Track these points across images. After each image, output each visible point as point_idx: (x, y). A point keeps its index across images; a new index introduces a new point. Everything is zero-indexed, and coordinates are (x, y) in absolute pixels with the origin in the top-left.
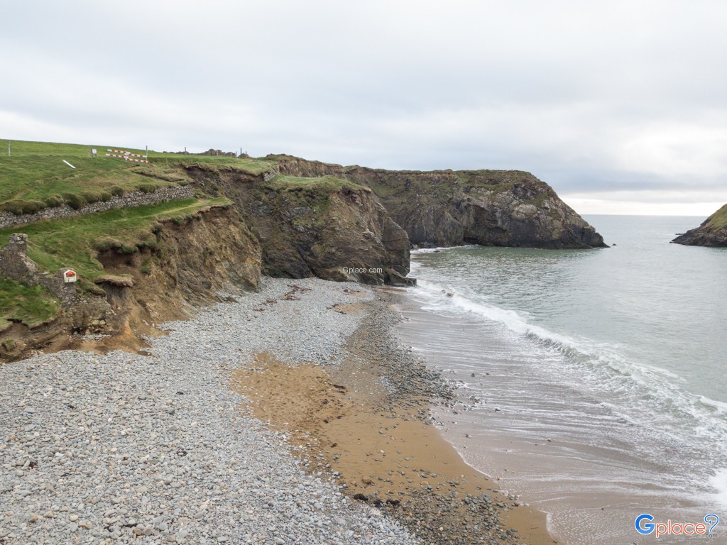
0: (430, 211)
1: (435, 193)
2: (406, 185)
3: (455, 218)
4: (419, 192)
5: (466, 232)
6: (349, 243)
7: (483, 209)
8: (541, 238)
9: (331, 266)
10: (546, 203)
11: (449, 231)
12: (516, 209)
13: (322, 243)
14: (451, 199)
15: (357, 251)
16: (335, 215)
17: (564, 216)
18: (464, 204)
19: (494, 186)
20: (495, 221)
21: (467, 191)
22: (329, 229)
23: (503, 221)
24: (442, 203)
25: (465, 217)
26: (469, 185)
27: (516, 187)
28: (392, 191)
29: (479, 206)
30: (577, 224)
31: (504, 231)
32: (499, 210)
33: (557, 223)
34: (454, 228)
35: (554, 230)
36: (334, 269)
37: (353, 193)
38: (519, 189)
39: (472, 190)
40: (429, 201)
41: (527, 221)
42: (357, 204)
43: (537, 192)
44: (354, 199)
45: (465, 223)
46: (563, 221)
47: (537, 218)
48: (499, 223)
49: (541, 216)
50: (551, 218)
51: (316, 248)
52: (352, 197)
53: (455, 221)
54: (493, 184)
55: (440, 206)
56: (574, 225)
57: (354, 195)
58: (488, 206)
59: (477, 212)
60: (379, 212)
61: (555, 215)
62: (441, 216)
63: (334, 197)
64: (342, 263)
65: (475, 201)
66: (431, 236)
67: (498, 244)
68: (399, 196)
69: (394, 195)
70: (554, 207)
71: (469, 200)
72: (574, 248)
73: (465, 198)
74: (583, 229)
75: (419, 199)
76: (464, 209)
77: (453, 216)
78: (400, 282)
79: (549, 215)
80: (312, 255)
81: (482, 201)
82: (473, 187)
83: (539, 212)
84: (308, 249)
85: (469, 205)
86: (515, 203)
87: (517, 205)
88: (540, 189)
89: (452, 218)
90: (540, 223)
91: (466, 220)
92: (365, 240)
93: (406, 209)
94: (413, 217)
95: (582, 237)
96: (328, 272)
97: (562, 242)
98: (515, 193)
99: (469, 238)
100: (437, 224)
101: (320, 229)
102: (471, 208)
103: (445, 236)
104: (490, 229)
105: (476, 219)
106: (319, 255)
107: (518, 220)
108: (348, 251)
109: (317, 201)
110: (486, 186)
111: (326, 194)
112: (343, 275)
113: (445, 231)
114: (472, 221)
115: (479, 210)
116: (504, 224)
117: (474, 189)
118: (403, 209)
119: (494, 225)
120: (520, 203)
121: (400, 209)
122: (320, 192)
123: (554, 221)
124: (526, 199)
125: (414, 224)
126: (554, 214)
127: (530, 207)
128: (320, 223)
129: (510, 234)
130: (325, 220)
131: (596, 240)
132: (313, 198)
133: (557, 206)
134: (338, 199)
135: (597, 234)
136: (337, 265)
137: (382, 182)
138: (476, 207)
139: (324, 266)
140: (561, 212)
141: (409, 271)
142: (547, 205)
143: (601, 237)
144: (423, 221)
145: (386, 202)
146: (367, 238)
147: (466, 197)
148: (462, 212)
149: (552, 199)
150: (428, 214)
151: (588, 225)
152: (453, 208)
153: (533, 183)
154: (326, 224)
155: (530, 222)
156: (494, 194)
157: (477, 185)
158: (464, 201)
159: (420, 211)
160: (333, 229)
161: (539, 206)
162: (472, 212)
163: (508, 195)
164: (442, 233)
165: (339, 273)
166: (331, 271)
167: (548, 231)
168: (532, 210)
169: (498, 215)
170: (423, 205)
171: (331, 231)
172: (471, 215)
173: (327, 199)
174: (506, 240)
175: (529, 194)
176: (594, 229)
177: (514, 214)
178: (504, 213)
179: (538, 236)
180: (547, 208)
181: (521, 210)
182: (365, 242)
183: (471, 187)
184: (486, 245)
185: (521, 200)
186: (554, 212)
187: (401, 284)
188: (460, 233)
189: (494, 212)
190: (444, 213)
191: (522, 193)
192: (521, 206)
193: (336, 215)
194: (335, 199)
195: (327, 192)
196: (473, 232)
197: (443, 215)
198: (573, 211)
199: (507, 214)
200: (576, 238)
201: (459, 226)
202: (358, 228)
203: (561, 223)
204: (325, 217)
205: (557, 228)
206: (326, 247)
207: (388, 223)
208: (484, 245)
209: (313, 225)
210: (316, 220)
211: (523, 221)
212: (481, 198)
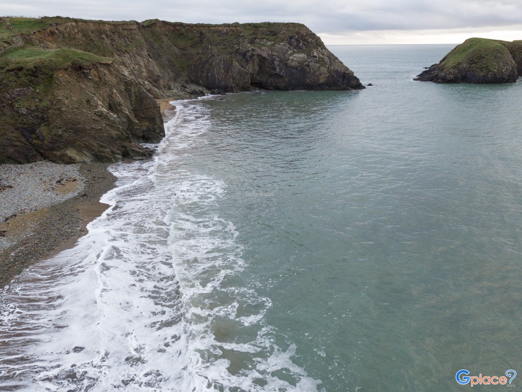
0: (220, 61)
1: (224, 45)
2: (200, 37)
3: (242, 66)
4: (210, 44)
5: (252, 78)
6: (79, 123)
7: (264, 58)
8: (310, 82)
9: (59, 149)
10: (315, 52)
11: (237, 78)
12: (291, 58)
13: (49, 124)
14: (238, 50)
15: (88, 130)
16: (60, 94)
17: (329, 63)
18: (249, 54)
19: (274, 37)
20: (274, 69)
21: (252, 42)
22: (55, 110)
23: (280, 68)
24: (231, 53)
25: (250, 65)
26: (254, 36)
27: (291, 38)
28: (189, 43)
29: (261, 56)
30: (339, 69)
31: (282, 77)
32: (277, 59)
33: (324, 70)
34: (241, 75)
35: (321, 75)
36: (63, 151)
37: (84, 68)
38: (293, 40)
39: (256, 41)
40: (219, 51)
41: (299, 68)
42: (90, 79)
43: (308, 42)
44: (86, 76)
45: (251, 71)
46: (328, 67)
47: (308, 66)
48: (278, 70)
49: (311, 64)
50: (319, 65)
51: (43, 130)
52: (84, 73)
53: (243, 69)
54: (273, 36)
55: (228, 57)
56: (337, 71)
57: (85, 71)
58: (269, 55)
59: (260, 61)
60: (125, 82)
61: (322, 63)
62: (230, 65)
63: (60, 75)
64: (71, 144)
65: (258, 51)
66: (223, 83)
67: (277, 88)
68: (195, 47)
69: (191, 46)
70: (321, 56)
71: (253, 50)
72: (337, 90)
73: (250, 49)
74: (344, 73)
75: (211, 50)
76: (249, 58)
77: (240, 64)
78: (139, 156)
79: (317, 62)
80: (37, 138)
81: (264, 51)
82: (257, 38)
83: (309, 60)
84: (33, 132)
85: (253, 55)
86: (290, 52)
87: (292, 54)
88: (310, 40)
89: (239, 67)
90: (310, 70)
91: (251, 68)
92: (97, 118)
93: (200, 59)
94: (207, 66)
95: (343, 80)
96: (55, 156)
97: (327, 85)
98: (290, 44)
99: (256, 83)
100: (227, 72)
101: (45, 110)
102: (255, 57)
103: (233, 83)
104: (271, 75)
105: (260, 67)
106: (46, 138)
107: (292, 68)
108: (77, 131)
109: (40, 80)
110: (267, 37)
111: (51, 73)
112: (70, 158)
113: (234, 79)
114: (257, 68)
115: (262, 59)
116: (281, 71)
117: (257, 40)
118: (198, 59)
119: (274, 72)
120: (294, 52)
121: (196, 59)
122: (43, 70)
123: (321, 67)
124: (300, 50)
125: (208, 72)
126: (321, 61)
127: (302, 55)
128: (45, 103)
129: (286, 79)
130: (49, 101)
131: (354, 82)
132: (36, 77)
133: (323, 54)
134: (67, 76)
135: (356, 77)
136: (66, 147)
137: (180, 34)
138: (259, 56)
139: (52, 149)
140: (326, 59)
141: (164, 136)
142: (315, 54)
143: (358, 80)
144: (215, 70)
145: (185, 52)
146: (100, 116)
147: (250, 47)
148: (247, 61)
149: (319, 48)
150: (219, 64)
151: (348, 70)
152: (240, 57)
153: (305, 34)
154: (52, 104)
155: (302, 69)
156: (273, 45)
157: (260, 37)
158: (248, 51)
159: (212, 61)
160: (59, 109)
161: (309, 55)
162: (256, 61)
163: (284, 45)
164: (231, 80)
165: (67, 155)
166: (58, 153)
167: (316, 76)
168: (304, 58)
169: (276, 63)
170: (214, 56)
171: (57, 112)
172: (256, 63)
173: (51, 78)
174: (283, 85)
175: (301, 44)
176: (353, 73)
177: (289, 62)
178: (281, 61)
179: (308, 80)
180: (315, 57)
181: (295, 59)
182: (97, 121)
183: (255, 38)
184: (269, 89)
185: (295, 50)
186: (321, 60)
187: (141, 158)
188: (248, 79)
189: (273, 60)
190: (232, 62)
191: (295, 44)
192: (295, 55)
193: (62, 94)
194: (61, 76)
195: (52, 70)
196: (258, 78)
197: (231, 64)
198: (337, 58)
199: (284, 63)
200: (338, 81)
201: (247, 74)
202: (88, 106)
203: (326, 69)
204: (49, 97)
205: (323, 73)
206: (53, 128)
207: (139, 91)
208: (266, 89)
209: (36, 106)
210: (41, 101)
211: (296, 68)
212: (263, 48)
